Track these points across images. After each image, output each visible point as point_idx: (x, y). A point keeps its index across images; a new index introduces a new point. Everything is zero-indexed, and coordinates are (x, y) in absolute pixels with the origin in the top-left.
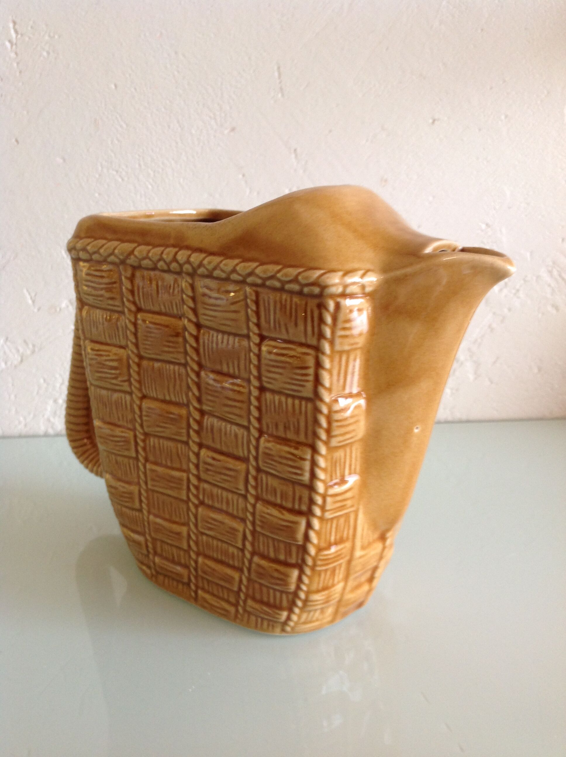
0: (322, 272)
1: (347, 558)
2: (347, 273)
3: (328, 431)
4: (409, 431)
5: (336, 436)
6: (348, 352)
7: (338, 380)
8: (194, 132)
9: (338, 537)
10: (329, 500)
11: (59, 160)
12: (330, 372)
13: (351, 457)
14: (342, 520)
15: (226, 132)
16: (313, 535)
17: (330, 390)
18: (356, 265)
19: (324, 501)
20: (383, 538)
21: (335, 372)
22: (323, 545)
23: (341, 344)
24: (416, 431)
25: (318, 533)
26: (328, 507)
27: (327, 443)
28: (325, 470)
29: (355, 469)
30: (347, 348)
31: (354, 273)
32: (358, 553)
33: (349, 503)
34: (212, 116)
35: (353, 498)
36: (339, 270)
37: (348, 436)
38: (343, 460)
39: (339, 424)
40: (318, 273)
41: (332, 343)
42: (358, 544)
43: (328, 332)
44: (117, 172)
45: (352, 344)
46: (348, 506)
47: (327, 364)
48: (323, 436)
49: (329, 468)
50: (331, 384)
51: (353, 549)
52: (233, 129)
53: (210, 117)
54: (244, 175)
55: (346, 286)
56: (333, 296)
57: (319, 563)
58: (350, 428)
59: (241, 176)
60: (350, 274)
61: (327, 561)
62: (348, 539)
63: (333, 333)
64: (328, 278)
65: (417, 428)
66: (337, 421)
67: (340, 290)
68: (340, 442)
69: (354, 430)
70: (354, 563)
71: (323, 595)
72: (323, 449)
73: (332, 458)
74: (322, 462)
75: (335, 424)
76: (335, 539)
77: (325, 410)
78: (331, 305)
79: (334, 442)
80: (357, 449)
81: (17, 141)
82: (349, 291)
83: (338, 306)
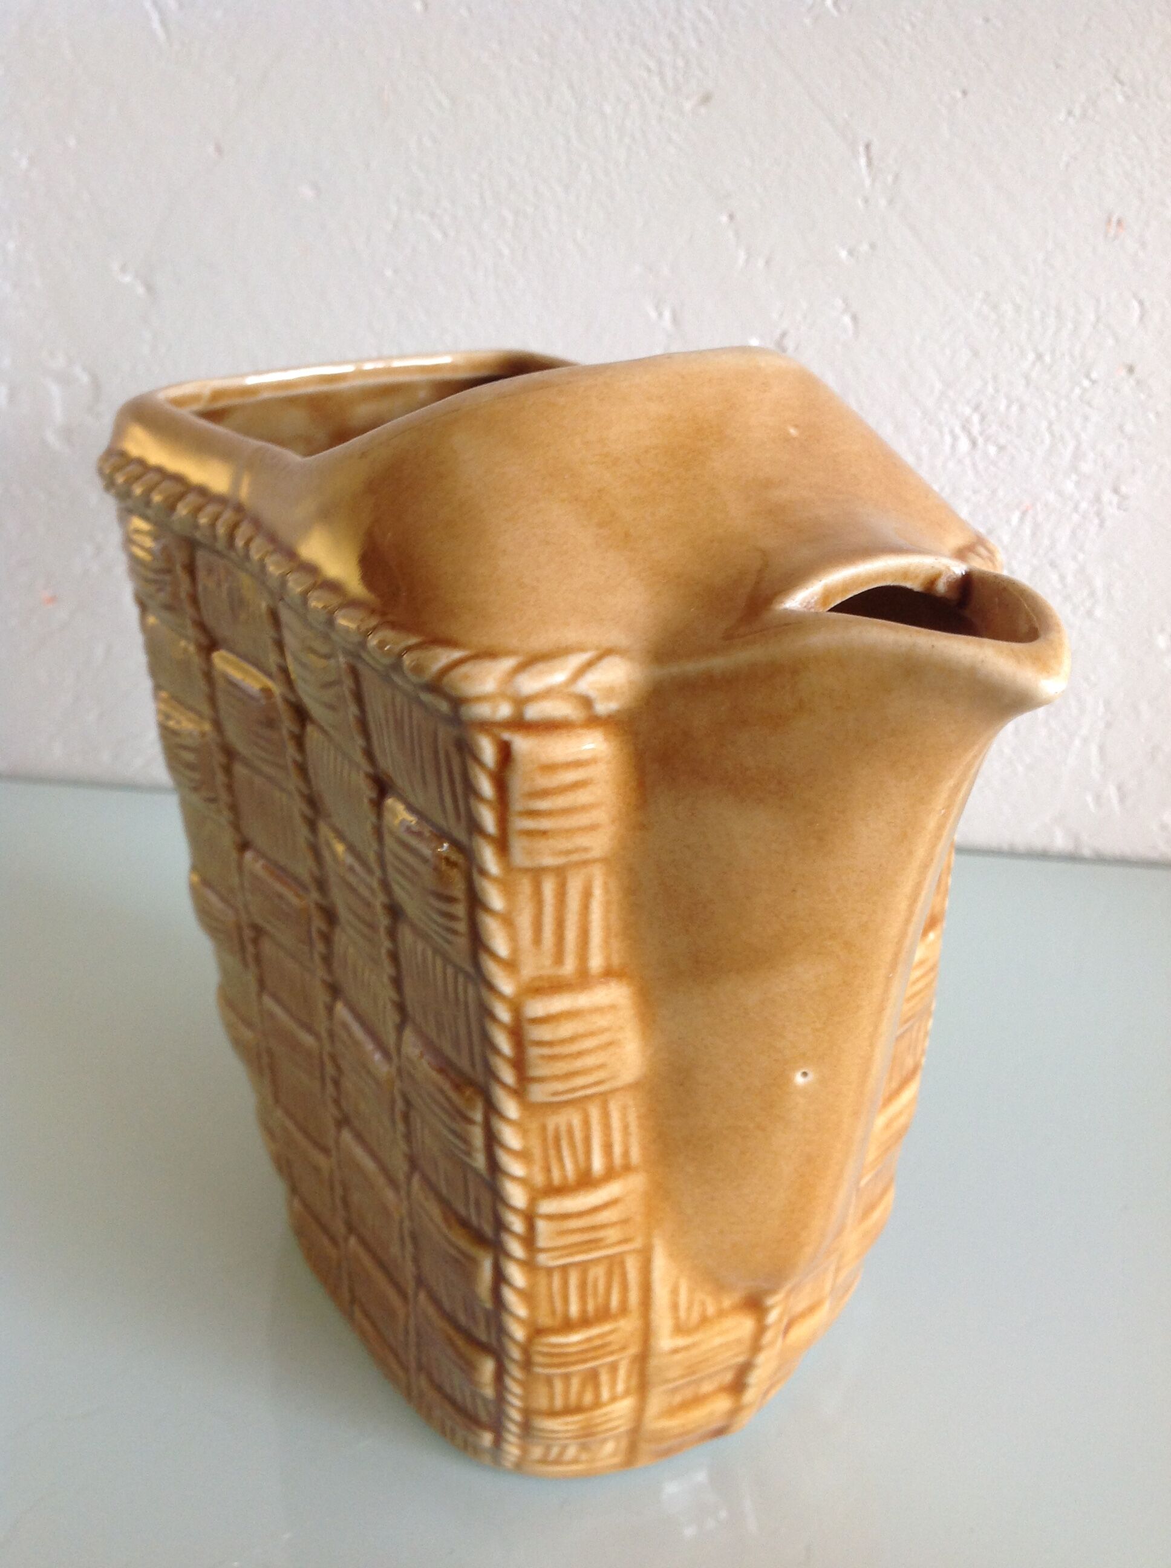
0: (457, 654)
1: (634, 1350)
2: (532, 661)
3: (519, 1064)
4: (779, 1081)
5: (541, 1080)
6: (561, 873)
7: (537, 940)
8: (608, 110)
9: (591, 1307)
10: (542, 1226)
11: (307, 192)
12: (508, 921)
13: (607, 1127)
14: (598, 1273)
15: (688, 106)
16: (510, 1297)
17: (511, 965)
18: (571, 635)
19: (531, 1227)
20: (755, 1305)
21: (524, 921)
22: (544, 1319)
23: (530, 853)
24: (799, 1079)
25: (527, 1296)
26: (542, 1242)
27: (519, 1093)
28: (523, 1155)
29: (626, 1154)
30: (548, 861)
31: (556, 663)
32: (665, 1341)
33: (612, 1234)
34: (652, 65)
35: (625, 1222)
36: (508, 653)
37: (580, 1081)
38: (578, 1135)
39: (546, 1051)
40: (445, 657)
41: (502, 845)
42: (662, 1320)
43: (488, 820)
44: (432, 215)
45: (568, 852)
46: (609, 1241)
47: (496, 900)
48: (508, 1076)
49: (537, 1152)
50: (515, 950)
51: (647, 1333)
52: (706, 99)
53: (649, 70)
54: (731, 217)
55: (521, 702)
56: (486, 726)
57: (538, 1359)
58: (589, 1061)
59: (724, 219)
60: (541, 666)
61: (561, 1358)
62: (624, 1310)
63: (503, 821)
64: (466, 677)
65: (805, 1074)
66: (540, 1044)
67: (505, 711)
68: (555, 1094)
69: (602, 1066)
70: (654, 1362)
71: (573, 1423)
72: (511, 1108)
73: (544, 1128)
74: (511, 1137)
75: (534, 1052)
76: (584, 1311)
77: (504, 1014)
78: (488, 751)
79: (538, 1093)
80: (624, 1109)
81: (219, 149)
82: (533, 712)
83: (505, 753)
